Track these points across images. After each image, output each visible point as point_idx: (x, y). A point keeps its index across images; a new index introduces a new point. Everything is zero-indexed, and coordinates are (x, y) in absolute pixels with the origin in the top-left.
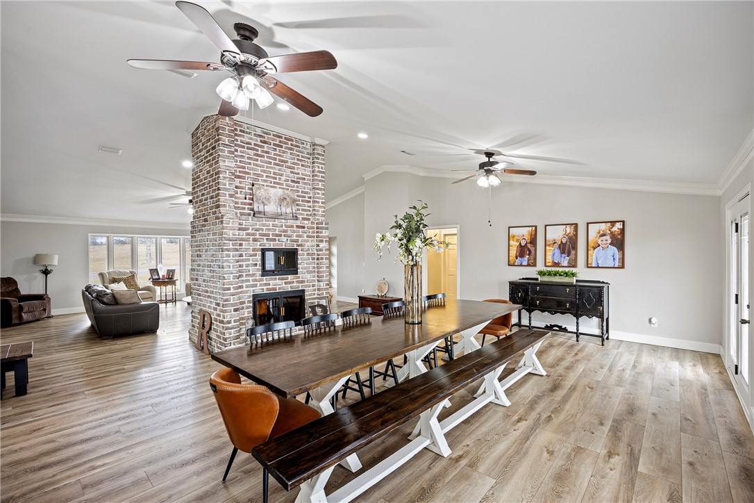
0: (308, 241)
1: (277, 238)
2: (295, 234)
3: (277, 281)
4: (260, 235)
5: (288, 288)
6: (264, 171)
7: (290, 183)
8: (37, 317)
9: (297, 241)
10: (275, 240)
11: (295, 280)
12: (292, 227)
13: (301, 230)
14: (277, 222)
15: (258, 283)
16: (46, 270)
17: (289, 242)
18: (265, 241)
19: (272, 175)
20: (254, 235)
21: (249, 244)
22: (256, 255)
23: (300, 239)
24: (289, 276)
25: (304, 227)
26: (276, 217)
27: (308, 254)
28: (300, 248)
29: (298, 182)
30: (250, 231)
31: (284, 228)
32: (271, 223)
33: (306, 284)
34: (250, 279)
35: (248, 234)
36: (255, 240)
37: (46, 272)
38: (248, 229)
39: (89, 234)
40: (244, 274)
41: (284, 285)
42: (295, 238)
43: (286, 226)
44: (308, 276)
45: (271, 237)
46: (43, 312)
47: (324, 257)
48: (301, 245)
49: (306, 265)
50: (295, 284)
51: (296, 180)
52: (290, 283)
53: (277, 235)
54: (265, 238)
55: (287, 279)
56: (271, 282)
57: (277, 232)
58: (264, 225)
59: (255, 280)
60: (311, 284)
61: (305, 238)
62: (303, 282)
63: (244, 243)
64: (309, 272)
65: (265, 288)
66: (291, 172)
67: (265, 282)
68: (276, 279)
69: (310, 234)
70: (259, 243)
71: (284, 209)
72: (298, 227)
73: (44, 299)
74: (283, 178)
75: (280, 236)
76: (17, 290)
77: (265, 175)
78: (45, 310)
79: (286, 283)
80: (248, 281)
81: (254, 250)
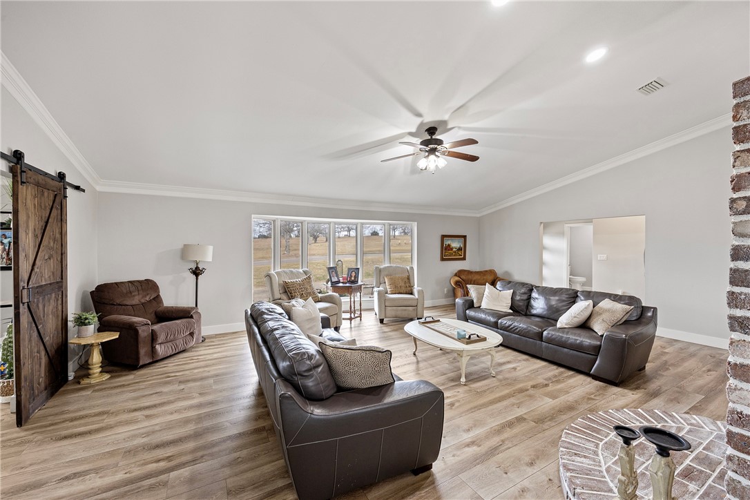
8: (181, 348)
16: (197, 268)
37: (197, 272)
39: (253, 216)
46: (189, 337)
73: (192, 317)
76: (158, 299)
78: (192, 334)
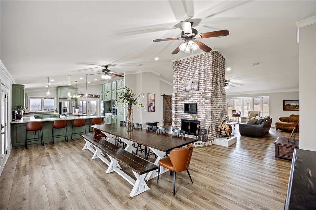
0: (203, 99)
1: (189, 99)
2: (196, 97)
3: (189, 116)
4: (184, 98)
5: (193, 119)
6: (188, 74)
7: (198, 75)
9: (197, 100)
10: (188, 100)
11: (196, 116)
12: (195, 94)
13: (199, 94)
14: (189, 93)
15: (183, 115)
17: (194, 100)
18: (185, 100)
19: (191, 75)
20: (182, 98)
21: (180, 102)
22: (182, 105)
23: (199, 99)
24: (194, 114)
25: (200, 93)
26: (189, 91)
27: (202, 105)
28: (199, 102)
29: (201, 74)
30: (181, 97)
31: (192, 95)
32: (187, 93)
33: (201, 118)
34: (181, 113)
35: (180, 98)
36: (182, 100)
38: (180, 97)
40: (179, 112)
41: (192, 118)
42: (196, 98)
43: (193, 94)
44: (202, 115)
45: (187, 99)
47: (208, 107)
48: (199, 101)
49: (201, 110)
50: (196, 118)
51: (200, 73)
52: (194, 117)
53: (189, 98)
54: (185, 99)
55: (193, 115)
56: (187, 116)
57: (189, 97)
58: (185, 94)
59: (182, 114)
60: (204, 119)
61: (201, 98)
62: (199, 117)
63: (179, 101)
64: (203, 113)
65: (185, 117)
66: (198, 70)
67: (185, 115)
68: (189, 115)
69: (204, 96)
70: (183, 101)
71: (193, 87)
72: (198, 93)
74: (195, 74)
75: (190, 98)
77: (188, 75)
79: (192, 117)
80: (180, 114)
81: (182, 104)
